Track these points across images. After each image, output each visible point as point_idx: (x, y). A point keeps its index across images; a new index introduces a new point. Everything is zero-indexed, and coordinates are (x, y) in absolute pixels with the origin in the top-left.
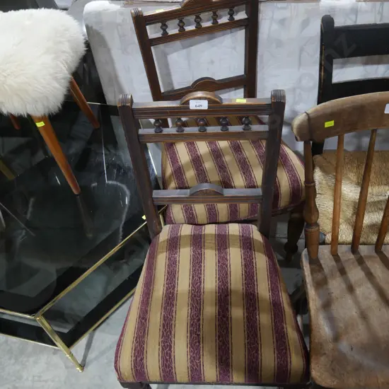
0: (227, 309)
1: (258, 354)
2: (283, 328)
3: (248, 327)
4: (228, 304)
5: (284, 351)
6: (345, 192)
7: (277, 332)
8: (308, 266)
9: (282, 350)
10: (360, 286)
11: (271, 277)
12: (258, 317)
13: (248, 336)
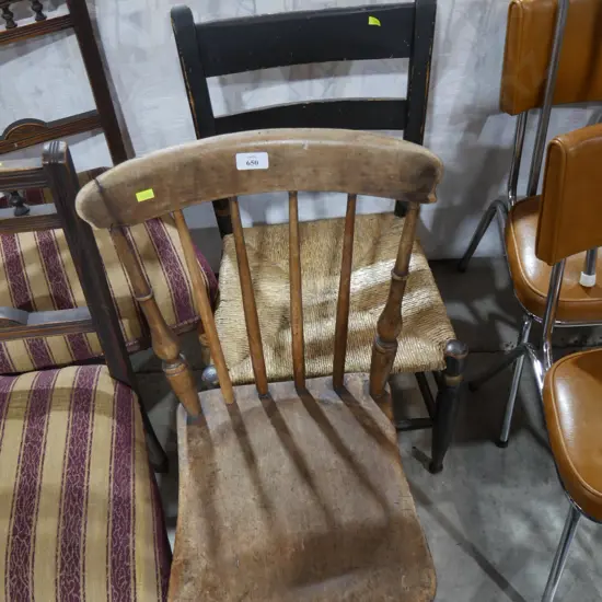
0: (30, 522)
1: (79, 594)
2: (127, 541)
3: (64, 550)
4: (32, 513)
5: (126, 582)
6: (268, 294)
7: (115, 550)
8: (185, 428)
9: (122, 581)
10: (265, 452)
11: (117, 456)
12: (82, 529)
13: (63, 565)
